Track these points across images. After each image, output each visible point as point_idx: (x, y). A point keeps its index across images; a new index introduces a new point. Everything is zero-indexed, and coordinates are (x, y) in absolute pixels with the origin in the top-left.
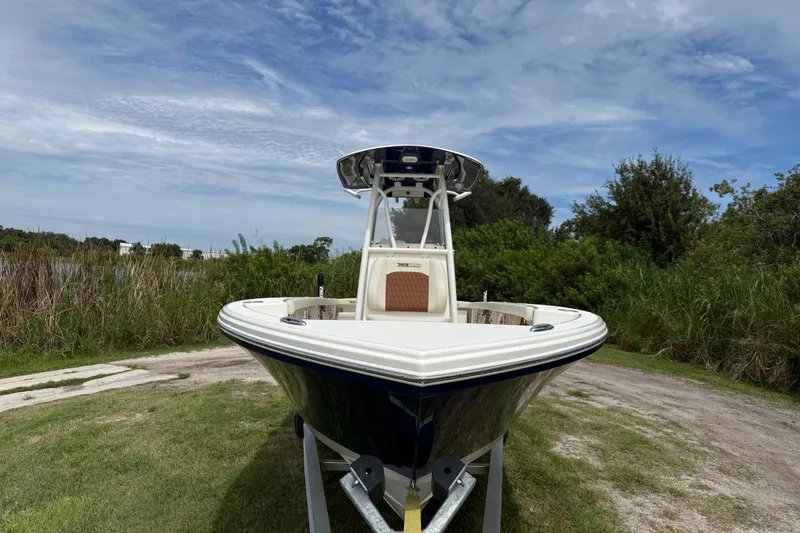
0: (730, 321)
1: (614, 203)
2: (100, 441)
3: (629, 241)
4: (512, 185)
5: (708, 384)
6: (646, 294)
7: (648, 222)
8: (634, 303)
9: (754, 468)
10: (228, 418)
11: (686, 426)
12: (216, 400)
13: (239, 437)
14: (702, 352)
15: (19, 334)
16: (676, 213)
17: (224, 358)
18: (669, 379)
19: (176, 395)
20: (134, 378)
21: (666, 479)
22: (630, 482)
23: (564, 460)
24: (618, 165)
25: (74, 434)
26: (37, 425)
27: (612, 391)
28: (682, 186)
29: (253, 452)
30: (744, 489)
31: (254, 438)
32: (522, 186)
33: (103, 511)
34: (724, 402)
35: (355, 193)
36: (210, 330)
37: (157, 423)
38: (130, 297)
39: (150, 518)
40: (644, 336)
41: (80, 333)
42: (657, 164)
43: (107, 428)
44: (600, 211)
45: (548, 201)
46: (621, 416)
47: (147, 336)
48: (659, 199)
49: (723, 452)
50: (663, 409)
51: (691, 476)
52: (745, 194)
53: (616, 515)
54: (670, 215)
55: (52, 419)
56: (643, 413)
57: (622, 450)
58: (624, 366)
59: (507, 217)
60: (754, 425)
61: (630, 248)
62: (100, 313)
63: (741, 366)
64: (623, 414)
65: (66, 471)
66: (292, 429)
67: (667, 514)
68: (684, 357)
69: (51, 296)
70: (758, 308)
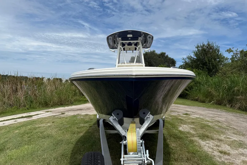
0: (234, 91)
1: (195, 58)
2: (37, 131)
3: (200, 69)
4: (163, 54)
5: (227, 111)
6: (207, 85)
7: (206, 63)
8: (203, 88)
9: (244, 133)
10: (77, 123)
11: (221, 122)
12: (73, 119)
13: (80, 128)
14: (225, 102)
15: (13, 103)
16: (215, 59)
17: (75, 108)
18: (215, 110)
19: (60, 118)
20: (48, 115)
21: (216, 136)
22: (204, 137)
23: (183, 131)
24: (196, 45)
25: (29, 129)
26: (18, 128)
27: (197, 113)
28: (217, 51)
29: (84, 132)
30: (242, 138)
31: (85, 128)
32: (166, 55)
33: (37, 149)
34: (233, 115)
35: (113, 51)
36: (71, 100)
37: (55, 126)
38: (46, 91)
39: (52, 150)
40: (206, 98)
41: (31, 102)
42: (209, 45)
43: (39, 127)
44: (191, 60)
45: (174, 59)
46: (200, 120)
47: (52, 103)
48: (209, 55)
49: (234, 128)
50: (214, 118)
51: (224, 135)
52: (237, 52)
53: (201, 146)
54: (213, 60)
55: (23, 126)
56: (207, 119)
57: (201, 128)
58: (201, 107)
59: (162, 64)
60: (243, 121)
61: (201, 71)
62: (37, 96)
63: (238, 105)
64: (201, 119)
65: (26, 139)
66: (96, 125)
67: (217, 146)
68: (220, 103)
69: (22, 91)
70: (243, 86)
